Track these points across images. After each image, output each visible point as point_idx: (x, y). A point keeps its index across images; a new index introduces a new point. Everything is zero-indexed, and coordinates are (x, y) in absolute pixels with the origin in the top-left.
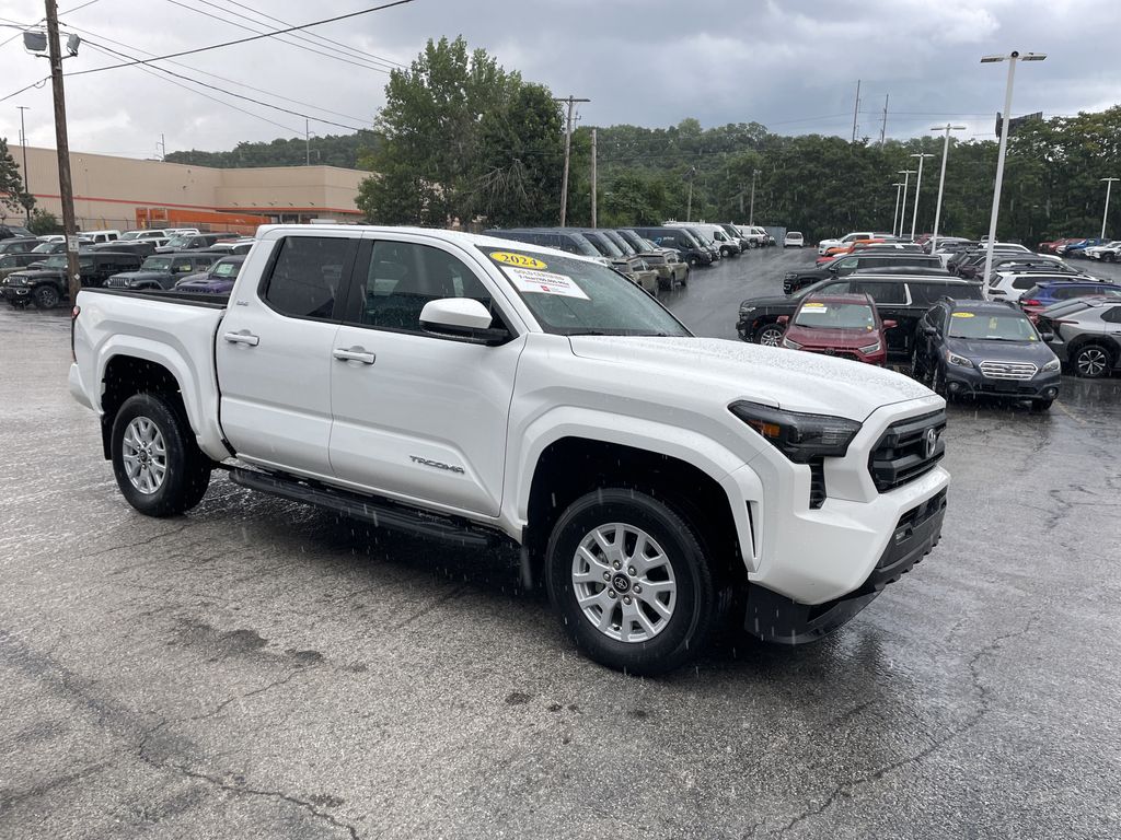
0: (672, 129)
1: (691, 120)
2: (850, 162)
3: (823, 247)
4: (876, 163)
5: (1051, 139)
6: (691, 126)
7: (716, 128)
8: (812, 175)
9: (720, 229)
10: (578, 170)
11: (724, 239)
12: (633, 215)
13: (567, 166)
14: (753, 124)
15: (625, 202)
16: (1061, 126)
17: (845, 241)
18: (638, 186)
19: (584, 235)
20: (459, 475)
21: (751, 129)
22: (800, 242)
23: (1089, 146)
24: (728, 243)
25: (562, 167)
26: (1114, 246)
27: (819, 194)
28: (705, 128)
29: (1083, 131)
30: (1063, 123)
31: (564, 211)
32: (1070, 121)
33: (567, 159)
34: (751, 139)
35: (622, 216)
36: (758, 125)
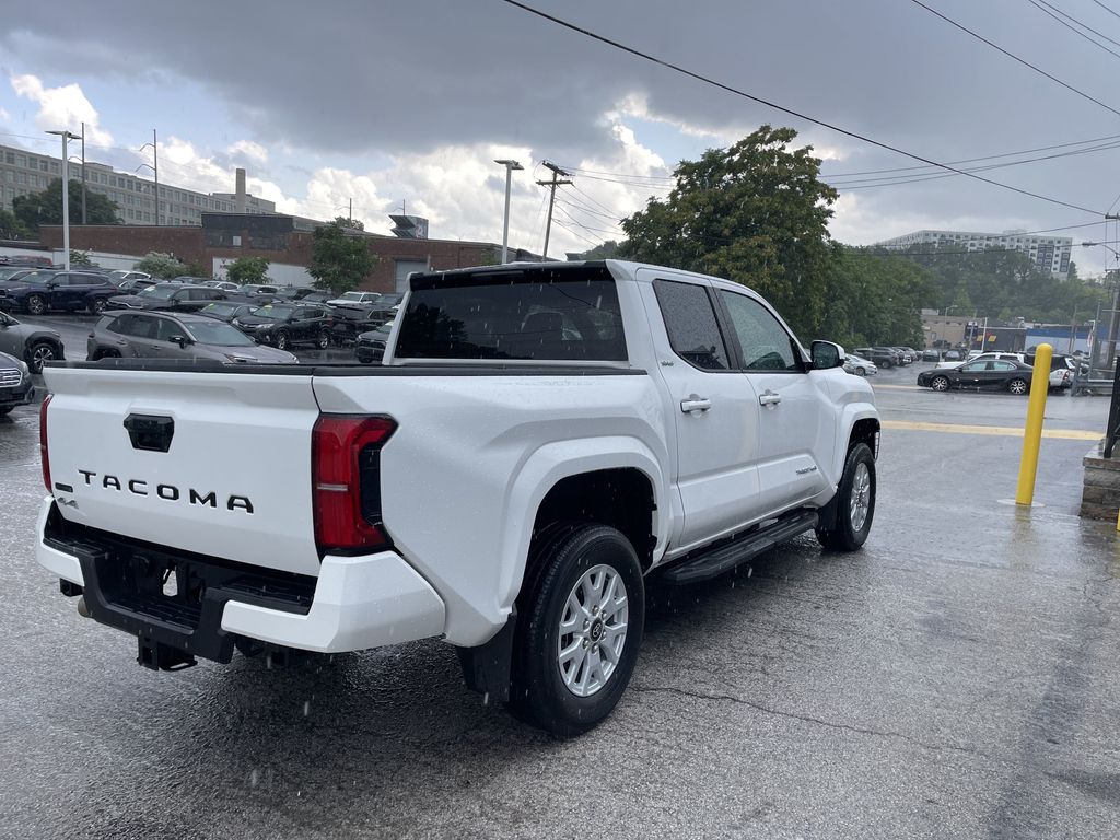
20: (814, 473)
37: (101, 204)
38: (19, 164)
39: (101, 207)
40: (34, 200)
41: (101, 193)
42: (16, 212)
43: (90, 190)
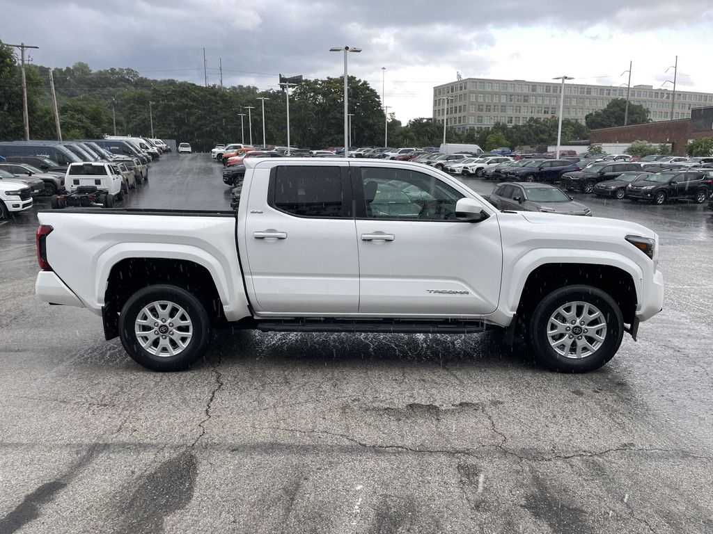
0: (68, 69)
1: (82, 63)
2: (207, 99)
3: (214, 153)
4: (225, 101)
5: (316, 92)
6: (82, 68)
7: (102, 70)
8: (185, 106)
9: (143, 141)
10: (35, 98)
11: (147, 148)
12: (82, 131)
13: (25, 94)
14: (128, 69)
15: (73, 122)
16: (319, 84)
17: (227, 149)
18: (82, 111)
19: (65, 146)
20: (465, 295)
21: (128, 73)
22: (189, 149)
23: (335, 95)
24: (151, 150)
25: (22, 95)
26: (360, 151)
27: (192, 119)
28: (94, 70)
29: (331, 88)
30: (320, 82)
31: (27, 128)
32: (323, 82)
33: (25, 90)
34: (128, 80)
35: (76, 132)
36: (132, 71)
37: (637, 111)
38: (594, 94)
39: (637, 113)
40: (598, 115)
41: (638, 104)
42: (587, 123)
43: (632, 103)
